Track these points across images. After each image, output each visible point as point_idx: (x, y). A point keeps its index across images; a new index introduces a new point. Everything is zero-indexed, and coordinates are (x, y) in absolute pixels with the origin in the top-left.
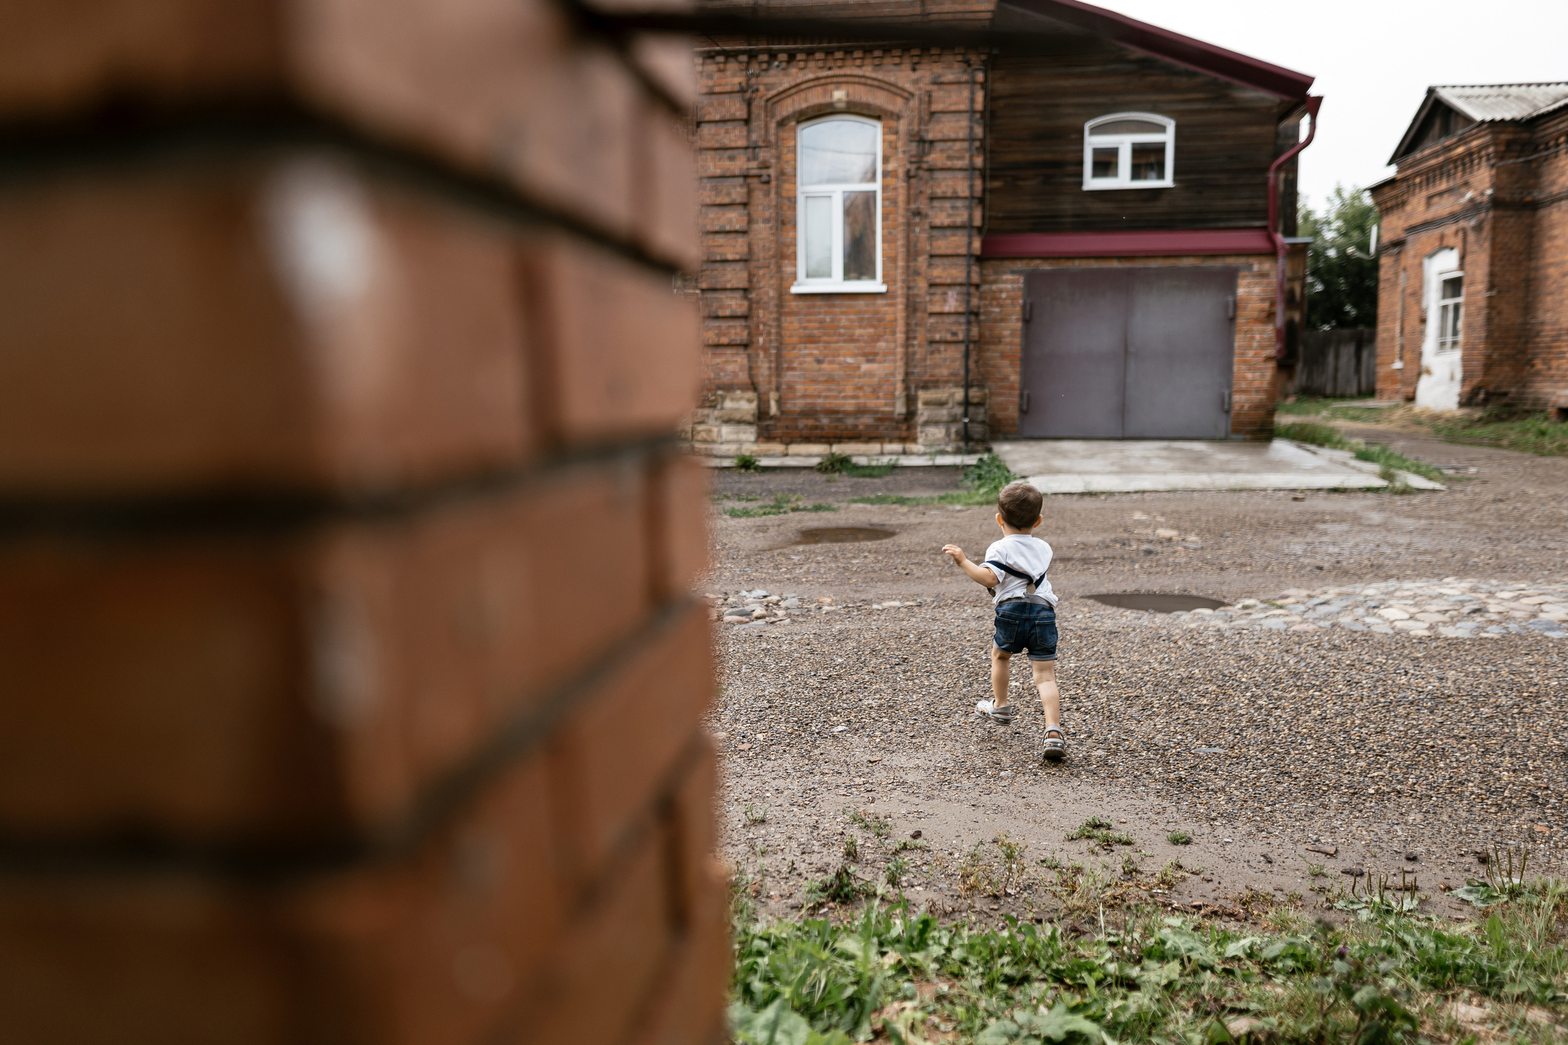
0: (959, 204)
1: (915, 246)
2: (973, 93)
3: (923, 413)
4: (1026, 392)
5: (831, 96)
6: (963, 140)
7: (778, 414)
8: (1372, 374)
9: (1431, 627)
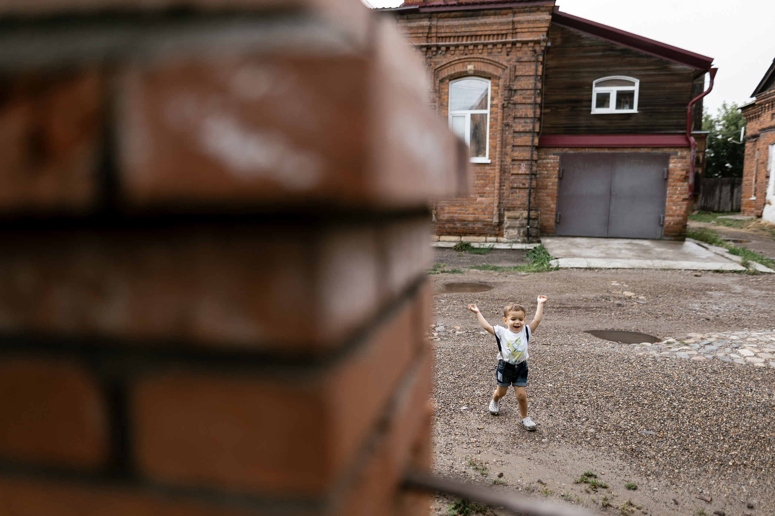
0: (528, 121)
1: (506, 141)
2: (537, 66)
3: (507, 223)
4: (559, 213)
5: (467, 68)
6: (531, 89)
7: (436, 221)
8: (739, 201)
9: (766, 362)
